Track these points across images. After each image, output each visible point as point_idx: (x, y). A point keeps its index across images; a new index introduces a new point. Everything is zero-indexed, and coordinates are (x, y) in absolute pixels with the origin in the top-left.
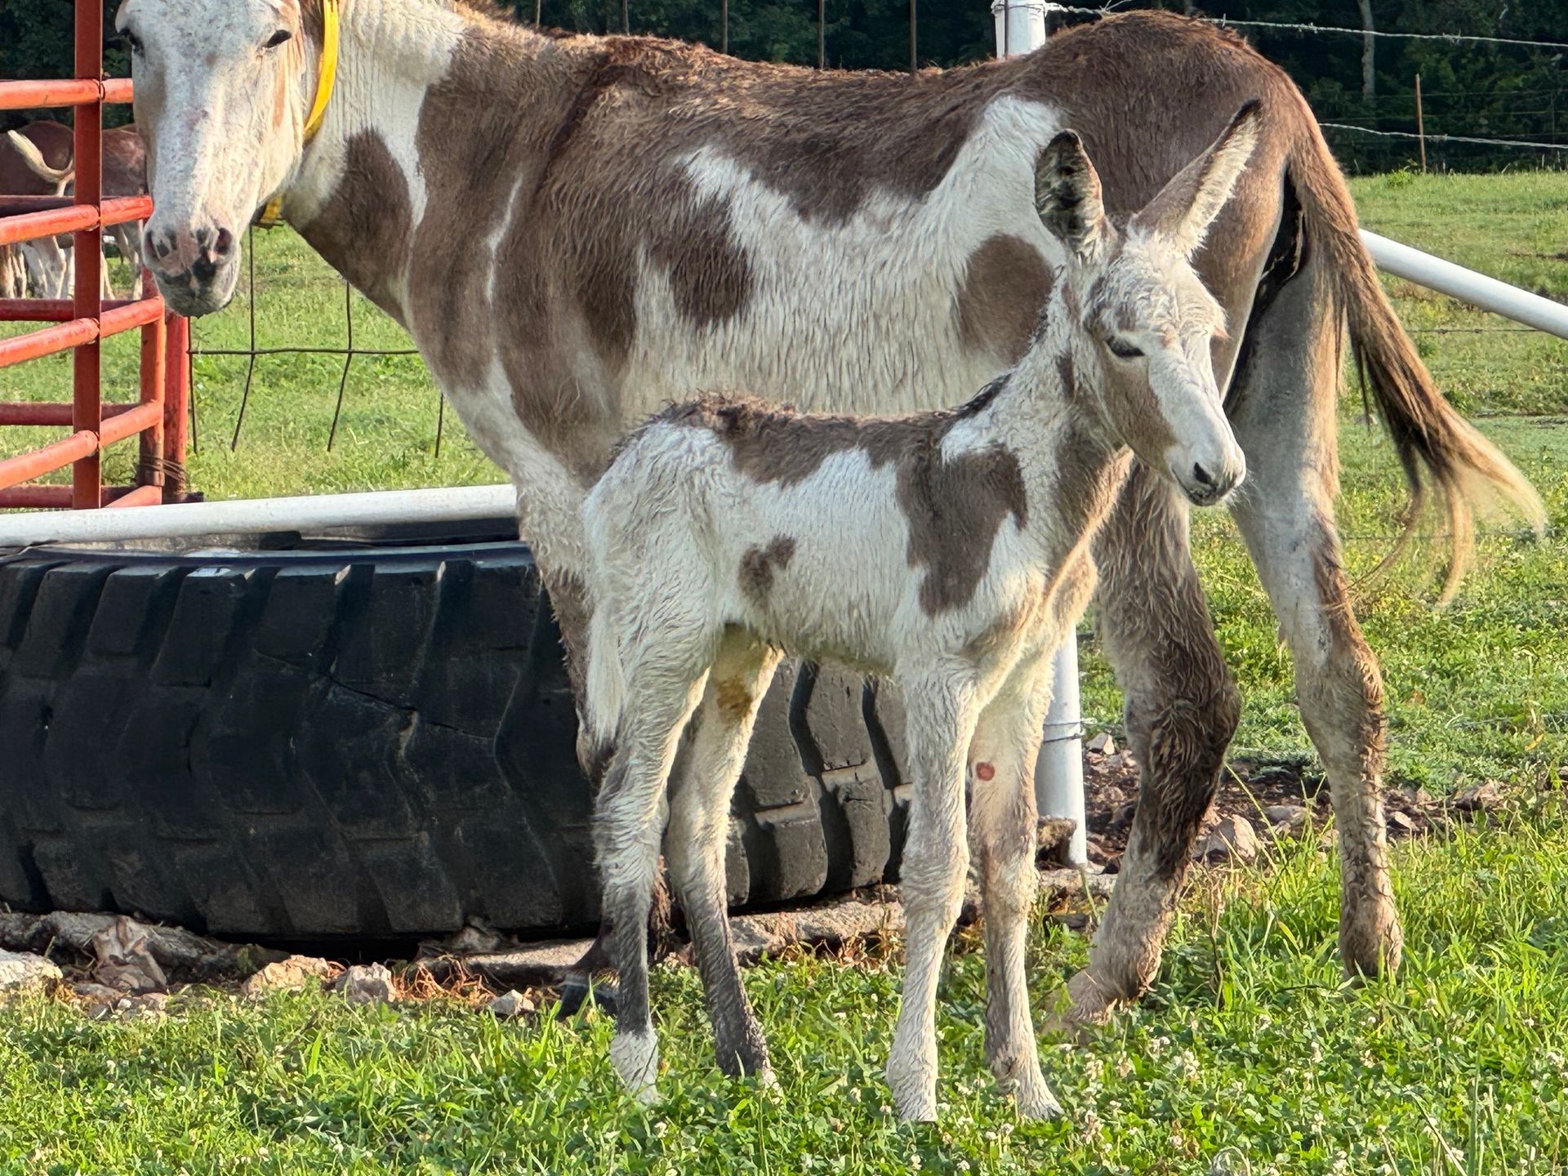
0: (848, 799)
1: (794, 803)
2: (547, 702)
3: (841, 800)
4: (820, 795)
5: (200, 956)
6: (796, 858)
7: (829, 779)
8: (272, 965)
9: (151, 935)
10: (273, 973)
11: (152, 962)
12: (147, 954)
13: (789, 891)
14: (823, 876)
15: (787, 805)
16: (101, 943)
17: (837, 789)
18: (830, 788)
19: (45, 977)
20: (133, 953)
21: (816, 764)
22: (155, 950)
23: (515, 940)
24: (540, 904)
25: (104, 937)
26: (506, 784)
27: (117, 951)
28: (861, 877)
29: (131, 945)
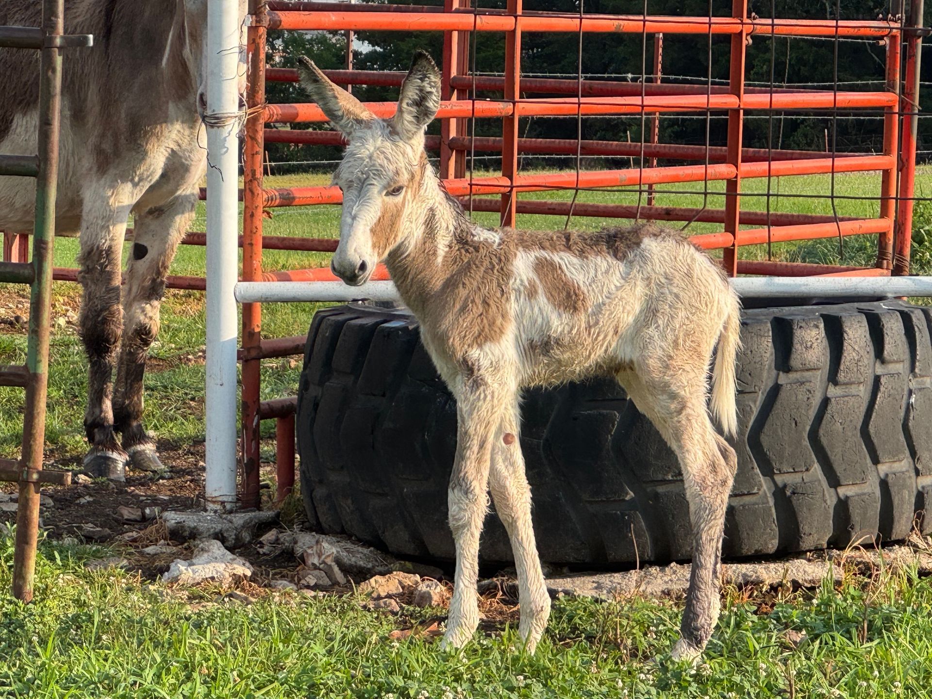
0: (794, 493)
1: (749, 494)
2: (575, 419)
3: (788, 493)
4: (773, 489)
5: (373, 567)
6: (752, 529)
7: (779, 479)
8: (377, 577)
9: (338, 552)
10: (376, 582)
11: (336, 569)
12: (333, 564)
13: (746, 550)
14: (776, 542)
15: (744, 495)
16: (308, 555)
17: (785, 486)
18: (780, 484)
19: (234, 575)
20: (324, 562)
21: (768, 470)
22: (338, 561)
23: (565, 570)
24: (571, 548)
25: (309, 551)
26: (548, 470)
27: (316, 561)
28: (807, 543)
29: (323, 557)
